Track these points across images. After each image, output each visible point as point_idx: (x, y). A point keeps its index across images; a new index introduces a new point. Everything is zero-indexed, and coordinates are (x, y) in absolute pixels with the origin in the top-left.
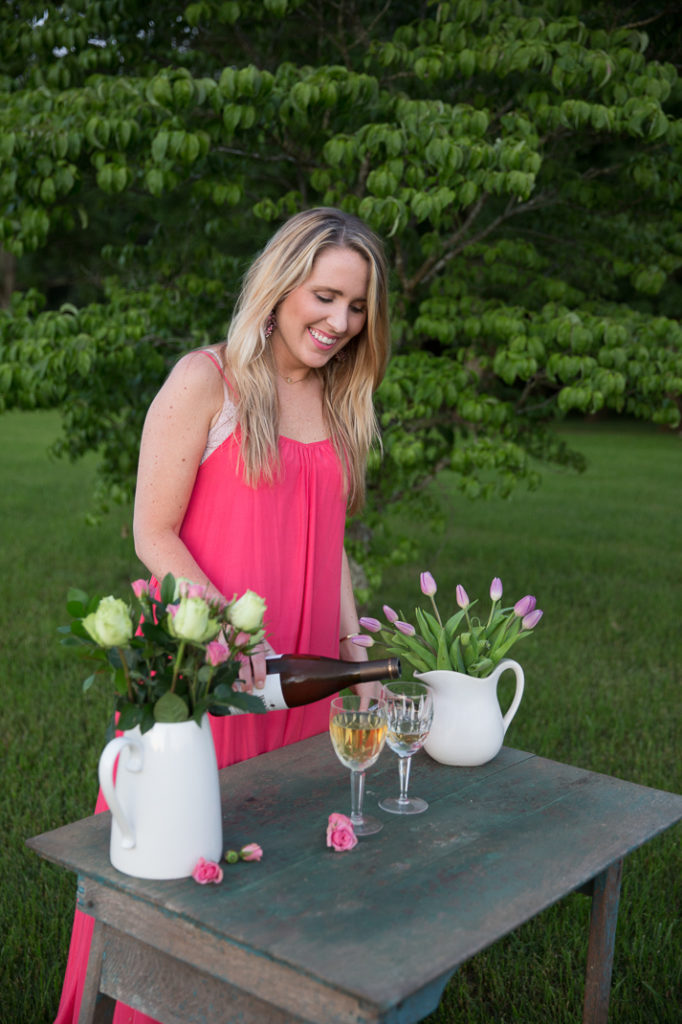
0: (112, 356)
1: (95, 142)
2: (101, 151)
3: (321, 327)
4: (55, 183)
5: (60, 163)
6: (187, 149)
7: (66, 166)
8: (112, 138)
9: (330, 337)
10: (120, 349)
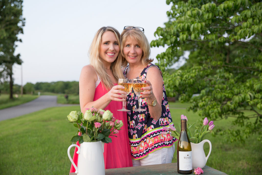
0: (187, 82)
1: (179, 30)
2: (180, 32)
3: (109, 51)
4: (170, 41)
5: (172, 36)
6: (198, 27)
7: (173, 37)
8: (183, 29)
9: (112, 53)
10: (189, 80)
